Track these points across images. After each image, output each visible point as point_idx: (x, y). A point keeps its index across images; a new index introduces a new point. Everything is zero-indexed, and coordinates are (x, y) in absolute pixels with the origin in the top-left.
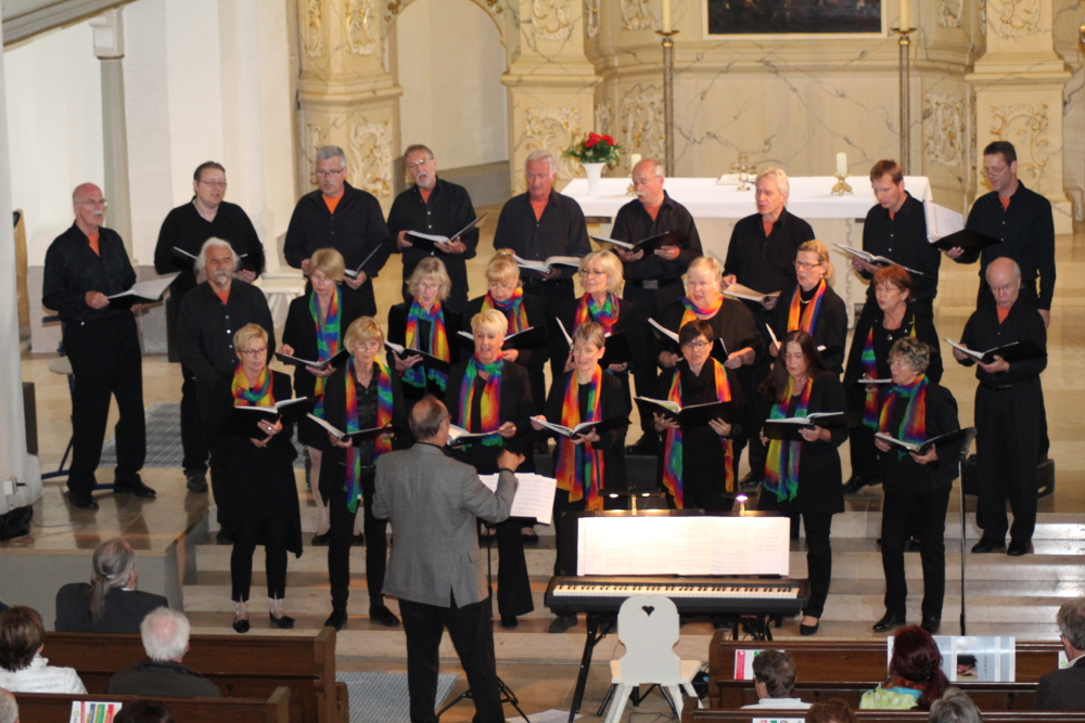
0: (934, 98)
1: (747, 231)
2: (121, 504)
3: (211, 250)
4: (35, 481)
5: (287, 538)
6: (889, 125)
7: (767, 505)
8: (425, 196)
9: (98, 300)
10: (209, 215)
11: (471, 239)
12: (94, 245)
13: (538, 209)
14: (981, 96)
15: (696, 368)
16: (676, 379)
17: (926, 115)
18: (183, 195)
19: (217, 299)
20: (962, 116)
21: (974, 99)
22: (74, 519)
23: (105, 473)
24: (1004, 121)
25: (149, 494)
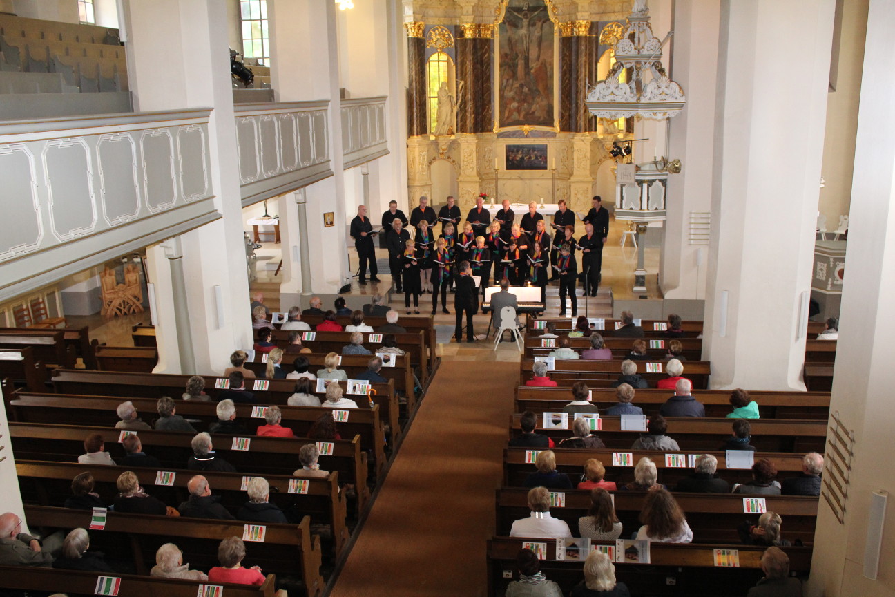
0: (560, 186)
1: (527, 216)
2: (372, 284)
3: (396, 221)
4: (351, 278)
5: (418, 292)
6: (549, 192)
7: (534, 284)
8: (450, 209)
9: (364, 234)
10: (394, 213)
11: (459, 220)
12: (363, 220)
13: (479, 211)
14: (572, 186)
15: (512, 251)
16: (507, 253)
17: (558, 190)
18: (388, 209)
19: (397, 233)
20: (567, 189)
21: (570, 186)
22: (360, 287)
23: (368, 276)
24: (577, 191)
25: (379, 281)
